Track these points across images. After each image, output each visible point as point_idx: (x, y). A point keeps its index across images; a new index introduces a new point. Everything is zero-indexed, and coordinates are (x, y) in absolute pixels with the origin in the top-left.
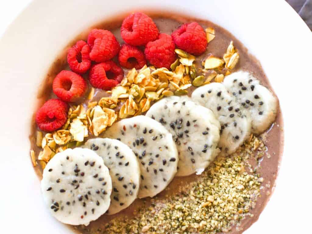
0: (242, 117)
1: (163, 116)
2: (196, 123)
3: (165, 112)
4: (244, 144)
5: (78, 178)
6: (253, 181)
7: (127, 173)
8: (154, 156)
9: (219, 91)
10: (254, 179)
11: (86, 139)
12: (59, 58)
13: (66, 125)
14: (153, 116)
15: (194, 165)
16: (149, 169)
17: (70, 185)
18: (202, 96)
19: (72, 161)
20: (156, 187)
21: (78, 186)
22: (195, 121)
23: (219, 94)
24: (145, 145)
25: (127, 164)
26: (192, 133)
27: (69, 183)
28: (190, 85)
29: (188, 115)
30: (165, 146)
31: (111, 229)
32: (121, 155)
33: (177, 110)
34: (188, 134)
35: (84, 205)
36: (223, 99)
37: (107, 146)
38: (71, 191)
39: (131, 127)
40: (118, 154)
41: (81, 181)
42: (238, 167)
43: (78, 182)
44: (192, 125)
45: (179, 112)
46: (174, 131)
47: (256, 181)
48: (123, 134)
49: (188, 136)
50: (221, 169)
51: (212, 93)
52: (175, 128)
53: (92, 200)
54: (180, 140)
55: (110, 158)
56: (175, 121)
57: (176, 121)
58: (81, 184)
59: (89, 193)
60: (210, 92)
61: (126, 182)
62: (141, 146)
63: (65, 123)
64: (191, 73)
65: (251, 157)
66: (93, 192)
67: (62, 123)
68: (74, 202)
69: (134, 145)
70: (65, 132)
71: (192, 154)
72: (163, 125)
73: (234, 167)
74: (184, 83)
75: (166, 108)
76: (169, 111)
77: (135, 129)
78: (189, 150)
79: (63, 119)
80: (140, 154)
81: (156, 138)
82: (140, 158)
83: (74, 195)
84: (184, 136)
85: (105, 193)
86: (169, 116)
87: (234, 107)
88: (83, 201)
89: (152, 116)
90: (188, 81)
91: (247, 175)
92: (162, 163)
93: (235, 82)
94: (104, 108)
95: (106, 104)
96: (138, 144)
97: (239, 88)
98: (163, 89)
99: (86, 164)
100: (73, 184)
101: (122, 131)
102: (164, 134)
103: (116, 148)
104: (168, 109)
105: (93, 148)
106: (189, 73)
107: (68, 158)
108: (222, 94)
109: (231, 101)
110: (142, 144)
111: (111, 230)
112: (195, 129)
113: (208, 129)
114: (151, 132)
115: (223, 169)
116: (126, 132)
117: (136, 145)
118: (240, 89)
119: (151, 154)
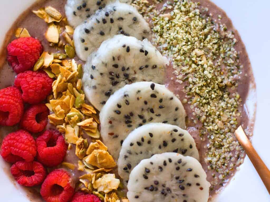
0: (115, 10)
1: (103, 91)
2: (116, 58)
3: (100, 89)
4: (141, 13)
5: (160, 189)
6: (181, 7)
7: (161, 136)
8: (145, 107)
9: (84, 31)
10: (179, 5)
11: (117, 177)
12: (26, 195)
13: (100, 195)
14: (101, 103)
15: (158, 66)
16: (158, 114)
17: (167, 198)
18: (86, 49)
19: (140, 193)
20: (177, 109)
21: (169, 190)
22: (114, 59)
23: (87, 31)
24: (132, 114)
25: (151, 135)
26: (126, 64)
27: (164, 198)
28: (73, 61)
29: (106, 65)
30: (137, 93)
31: (214, 163)
32: (140, 140)
33: (100, 76)
34: (126, 68)
35: (189, 185)
36: (92, 28)
37: (128, 155)
38: (173, 197)
39: (111, 127)
40: (139, 144)
41: (164, 186)
42: (165, 20)
43: (164, 188)
44: (117, 62)
45: (101, 74)
46: (120, 82)
47: (181, 4)
48: (117, 136)
49: (128, 69)
50: (164, 37)
51: (85, 39)
52: (118, 81)
53: (185, 176)
54: (130, 77)
55: (141, 153)
56: (111, 80)
57: (110, 78)
58: (167, 186)
59: (177, 178)
60: (83, 41)
61: (169, 139)
62: (132, 119)
63: (97, 196)
64: (61, 57)
65: (155, 8)
66: (177, 174)
67: (97, 200)
68: (184, 195)
69: (130, 126)
70: (107, 198)
71: (147, 66)
72: (113, 93)
73: (164, 24)
74: (70, 67)
75: (95, 87)
76: (99, 84)
77: (114, 123)
78: (143, 70)
79: (93, 198)
80: (140, 121)
81: (127, 101)
82: (144, 122)
83: (177, 195)
84: (128, 72)
85: (180, 161)
86: (105, 85)
87: (103, 18)
88: (185, 186)
89: (101, 105)
90: (69, 62)
91: (173, 12)
92: (153, 99)
93: (76, 14)
94: (87, 153)
95: (83, 151)
96: (131, 122)
97: (83, 11)
98: (74, 89)
99: (146, 177)
100: (166, 195)
101: (114, 137)
102: (125, 93)
103: (132, 145)
104: (97, 86)
105: (128, 170)
106: (61, 60)
107: (137, 197)
108: (88, 28)
109: (97, 19)
110: (131, 117)
111: (216, 164)
112: (122, 59)
113: (124, 46)
114: (119, 106)
115: (164, 34)
116: (116, 133)
117: (131, 124)
118: (84, 9)
119: (143, 110)
